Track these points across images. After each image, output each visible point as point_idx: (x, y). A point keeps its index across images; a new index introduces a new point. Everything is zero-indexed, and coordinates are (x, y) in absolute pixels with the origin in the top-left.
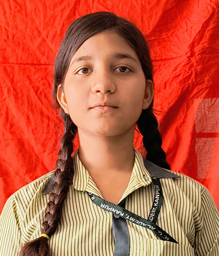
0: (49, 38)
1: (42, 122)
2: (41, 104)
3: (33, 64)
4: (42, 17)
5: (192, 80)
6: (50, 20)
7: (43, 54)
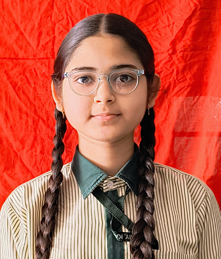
0: (27, 31)
1: (21, 118)
2: (19, 100)
3: (10, 58)
4: (19, 10)
5: (173, 78)
6: (27, 14)
7: (21, 48)
